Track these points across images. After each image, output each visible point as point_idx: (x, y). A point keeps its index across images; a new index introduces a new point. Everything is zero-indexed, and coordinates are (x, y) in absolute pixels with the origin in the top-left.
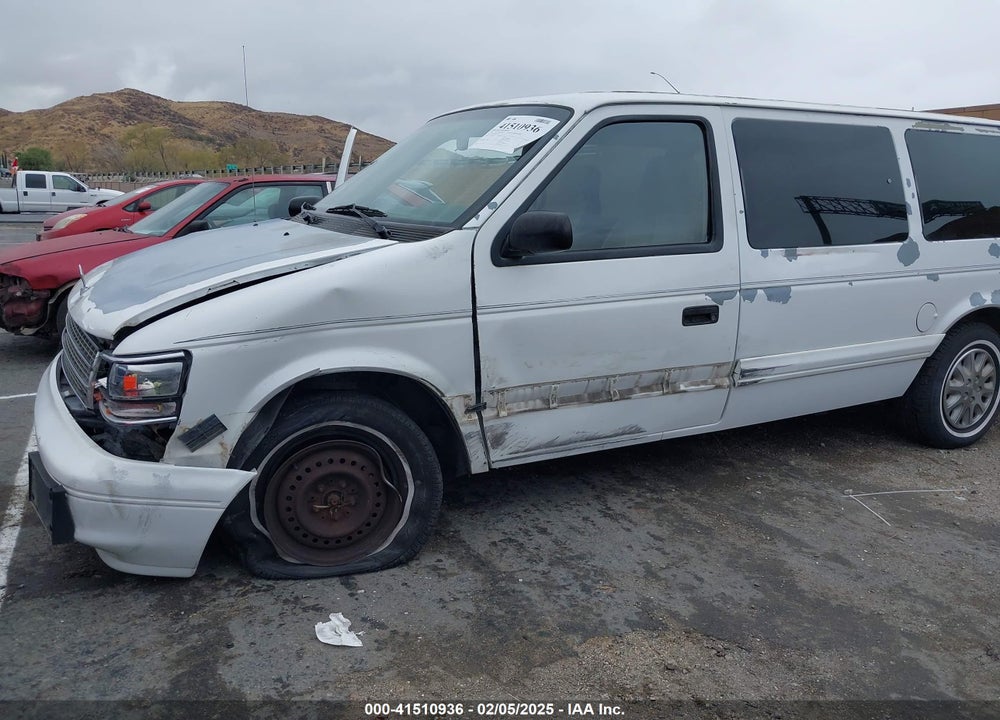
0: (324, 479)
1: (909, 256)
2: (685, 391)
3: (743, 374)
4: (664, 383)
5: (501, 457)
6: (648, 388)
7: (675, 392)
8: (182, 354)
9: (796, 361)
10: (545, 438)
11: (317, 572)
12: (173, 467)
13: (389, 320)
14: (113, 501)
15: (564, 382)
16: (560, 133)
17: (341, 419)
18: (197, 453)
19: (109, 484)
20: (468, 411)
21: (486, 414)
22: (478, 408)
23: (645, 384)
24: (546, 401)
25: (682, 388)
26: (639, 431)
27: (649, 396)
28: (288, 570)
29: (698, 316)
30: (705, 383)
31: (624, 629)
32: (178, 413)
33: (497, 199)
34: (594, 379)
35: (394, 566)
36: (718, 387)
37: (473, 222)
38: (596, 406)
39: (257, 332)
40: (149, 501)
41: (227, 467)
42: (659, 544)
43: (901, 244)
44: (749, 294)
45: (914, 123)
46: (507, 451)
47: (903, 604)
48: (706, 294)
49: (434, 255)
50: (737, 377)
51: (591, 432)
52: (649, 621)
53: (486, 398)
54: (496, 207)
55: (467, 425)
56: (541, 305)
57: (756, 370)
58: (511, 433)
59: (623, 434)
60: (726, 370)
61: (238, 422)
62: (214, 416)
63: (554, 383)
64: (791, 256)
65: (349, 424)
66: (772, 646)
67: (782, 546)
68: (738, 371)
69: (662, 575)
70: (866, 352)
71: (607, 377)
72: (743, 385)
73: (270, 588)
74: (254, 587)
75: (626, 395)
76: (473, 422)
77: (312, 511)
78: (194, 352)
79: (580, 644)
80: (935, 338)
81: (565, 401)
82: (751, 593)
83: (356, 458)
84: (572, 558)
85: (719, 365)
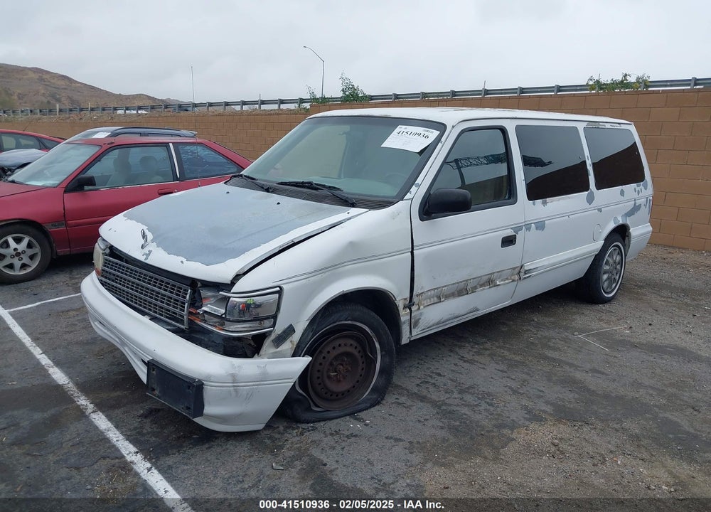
0: (336, 358)
1: (590, 199)
2: (499, 285)
3: (526, 272)
4: (490, 282)
5: (417, 333)
6: (482, 285)
7: (495, 286)
8: (278, 289)
9: (546, 263)
10: (436, 319)
11: (335, 415)
12: (266, 360)
13: (374, 257)
14: (234, 386)
15: (448, 285)
16: (443, 139)
17: (346, 320)
18: (279, 349)
19: (233, 375)
20: (405, 307)
21: (414, 308)
22: (409, 305)
23: (482, 283)
24: (439, 298)
25: (498, 283)
26: (477, 310)
27: (484, 289)
28: (318, 415)
29: (508, 241)
30: (507, 279)
31: (527, 423)
32: (274, 326)
33: (419, 181)
34: (461, 282)
35: (376, 405)
36: (513, 281)
37: (408, 196)
38: (461, 298)
39: (315, 271)
40: (254, 383)
41: (292, 357)
42: (505, 374)
43: (587, 192)
44: (528, 228)
45: (586, 123)
46: (420, 329)
47: (642, 391)
48: (511, 228)
49: (393, 217)
50: (522, 274)
51: (457, 313)
52: (536, 417)
53: (415, 299)
54: (419, 186)
55: (404, 316)
56: (443, 242)
57: (530, 270)
58: (422, 318)
59: (470, 313)
60: (517, 270)
61: (300, 328)
62: (291, 325)
63: (444, 287)
64: (545, 203)
65: (350, 322)
66: (602, 421)
67: (567, 368)
68: (522, 271)
69: (521, 391)
70: (574, 254)
71: (467, 281)
72: (525, 278)
73: (314, 429)
74: (304, 429)
75: (474, 290)
76: (407, 314)
77: (329, 377)
78: (285, 287)
79: (512, 434)
80: (600, 243)
81: (447, 297)
82: (571, 395)
83: (352, 342)
84: (468, 388)
85: (514, 269)
